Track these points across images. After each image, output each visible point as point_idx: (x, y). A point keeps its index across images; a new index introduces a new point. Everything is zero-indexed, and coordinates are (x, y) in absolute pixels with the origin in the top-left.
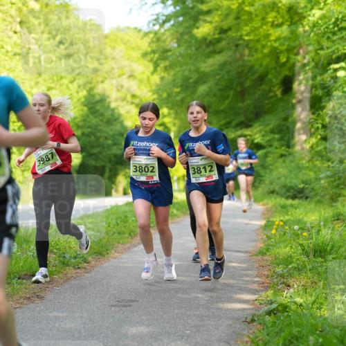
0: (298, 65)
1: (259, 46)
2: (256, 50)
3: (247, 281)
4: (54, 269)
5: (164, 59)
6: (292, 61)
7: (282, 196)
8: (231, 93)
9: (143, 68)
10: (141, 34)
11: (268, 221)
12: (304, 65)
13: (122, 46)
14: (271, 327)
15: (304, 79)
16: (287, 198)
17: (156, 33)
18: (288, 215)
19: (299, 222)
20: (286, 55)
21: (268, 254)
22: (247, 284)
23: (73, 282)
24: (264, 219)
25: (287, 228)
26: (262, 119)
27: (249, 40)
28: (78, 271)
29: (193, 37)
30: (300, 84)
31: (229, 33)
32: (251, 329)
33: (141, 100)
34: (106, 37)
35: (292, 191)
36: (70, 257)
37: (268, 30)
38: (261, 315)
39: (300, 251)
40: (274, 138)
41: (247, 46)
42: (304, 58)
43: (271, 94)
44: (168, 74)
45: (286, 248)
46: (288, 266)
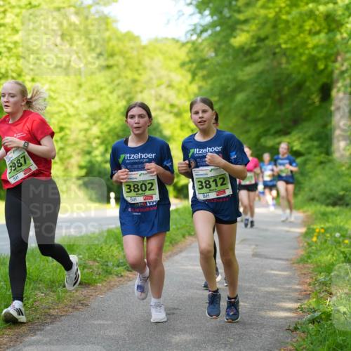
0: (337, 72)
1: (297, 54)
2: (294, 58)
3: (289, 289)
4: (97, 278)
5: (203, 68)
6: (330, 69)
7: (322, 203)
8: (269, 101)
9: (181, 78)
10: (179, 44)
11: (309, 229)
12: (343, 73)
13: (161, 57)
14: (315, 335)
15: (343, 86)
16: (328, 205)
17: (193, 43)
18: (328, 222)
19: (340, 229)
20: (324, 62)
21: (309, 261)
22: (289, 292)
23: (116, 290)
24: (305, 226)
25: (328, 235)
26: (300, 127)
27: (286, 49)
28: (121, 279)
29: (230, 46)
30: (338, 91)
31: (267, 42)
32: (294, 338)
33: (179, 109)
34: (144, 48)
35: (332, 198)
36: (113, 265)
37: (306, 38)
38: (304, 324)
39: (343, 259)
40: (313, 146)
41: (284, 54)
42: (342, 65)
43: (310, 102)
44: (206, 83)
45: (327, 255)
46: (329, 273)
